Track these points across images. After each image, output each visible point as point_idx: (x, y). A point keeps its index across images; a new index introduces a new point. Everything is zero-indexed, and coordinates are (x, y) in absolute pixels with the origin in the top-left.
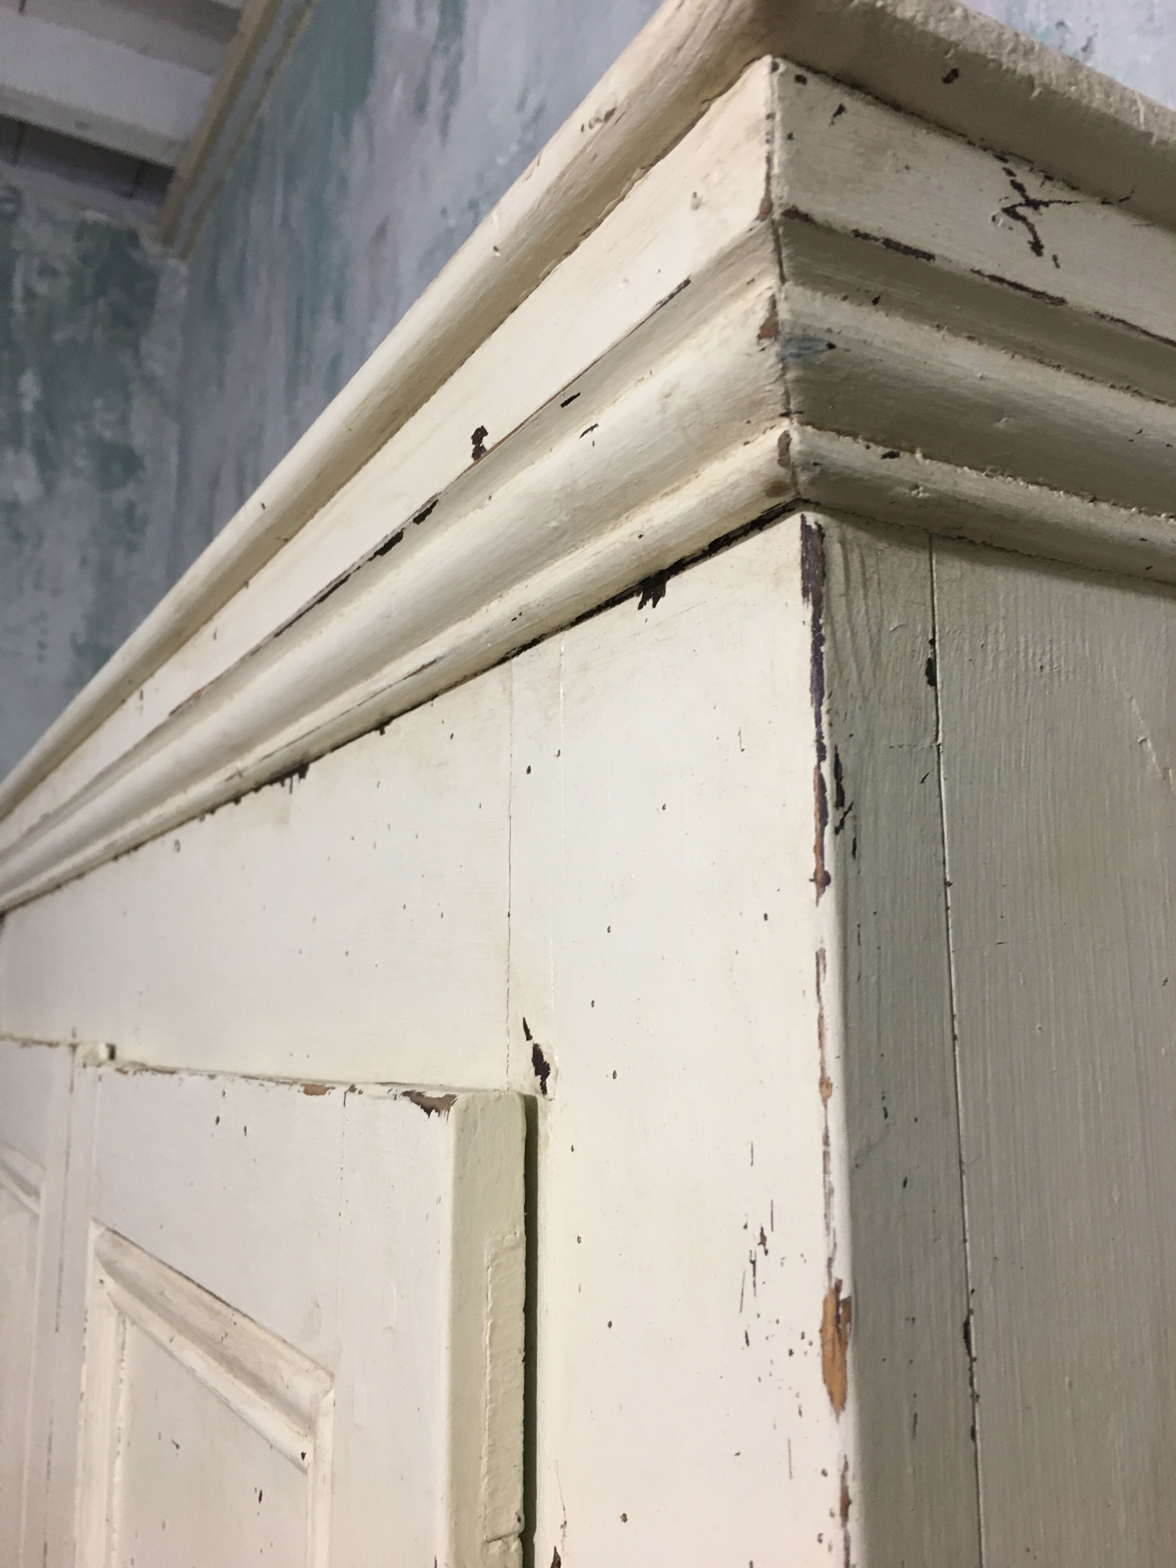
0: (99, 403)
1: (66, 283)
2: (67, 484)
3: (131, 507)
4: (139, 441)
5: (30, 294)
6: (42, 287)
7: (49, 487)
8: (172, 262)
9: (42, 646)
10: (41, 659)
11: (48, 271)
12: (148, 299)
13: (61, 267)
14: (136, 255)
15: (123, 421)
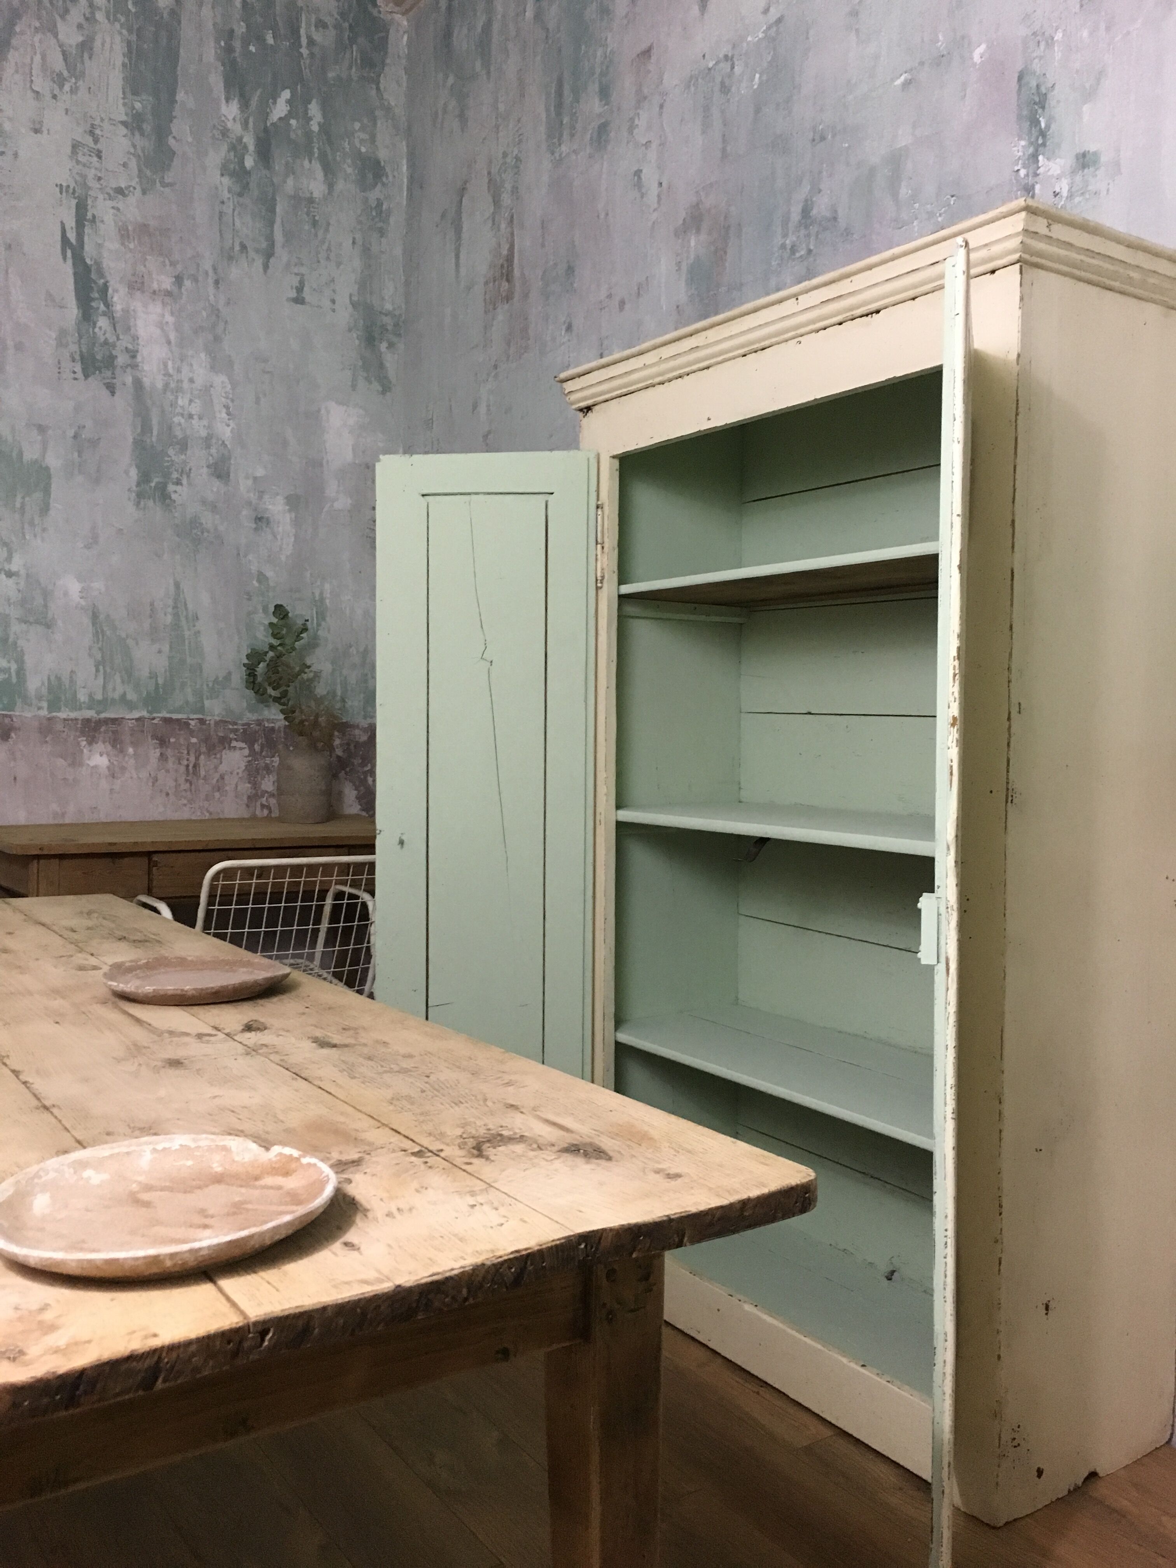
0: (357, 125)
1: (332, 33)
2: (340, 185)
3: (379, 204)
4: (383, 154)
5: (311, 42)
6: (317, 37)
7: (331, 186)
8: (398, 17)
9: (333, 301)
10: (334, 311)
11: (321, 24)
12: (382, 45)
13: (328, 20)
14: (375, 12)
15: (373, 139)
